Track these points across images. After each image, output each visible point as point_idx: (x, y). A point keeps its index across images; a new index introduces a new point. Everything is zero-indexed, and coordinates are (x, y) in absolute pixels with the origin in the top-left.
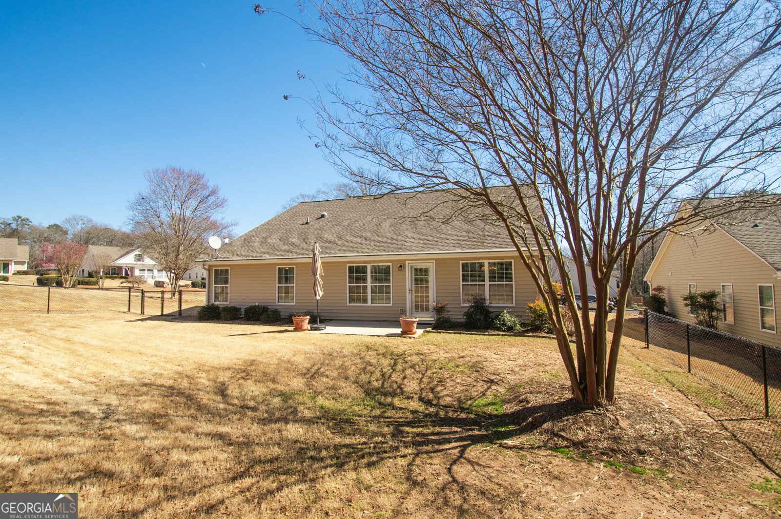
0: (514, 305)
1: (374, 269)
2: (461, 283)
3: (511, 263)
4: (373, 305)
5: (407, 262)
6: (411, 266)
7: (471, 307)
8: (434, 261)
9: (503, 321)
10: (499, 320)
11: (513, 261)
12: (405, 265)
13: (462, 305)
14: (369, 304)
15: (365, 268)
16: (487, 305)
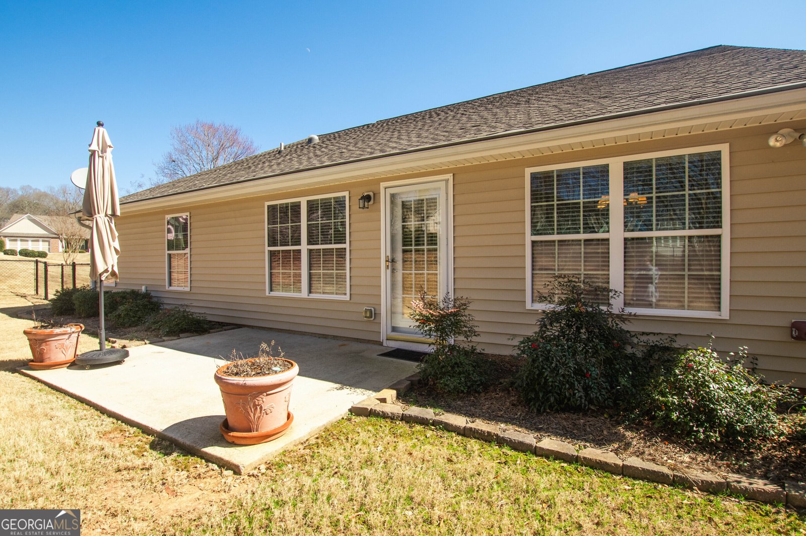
0: (725, 314)
1: (312, 207)
2: (529, 238)
3: (715, 158)
4: (313, 296)
5: (383, 185)
6: (393, 196)
7: (553, 317)
8: (449, 176)
9: (695, 394)
10: (679, 389)
11: (724, 149)
12: (376, 195)
13: (529, 305)
14: (304, 294)
15: (296, 207)
16: (616, 310)
